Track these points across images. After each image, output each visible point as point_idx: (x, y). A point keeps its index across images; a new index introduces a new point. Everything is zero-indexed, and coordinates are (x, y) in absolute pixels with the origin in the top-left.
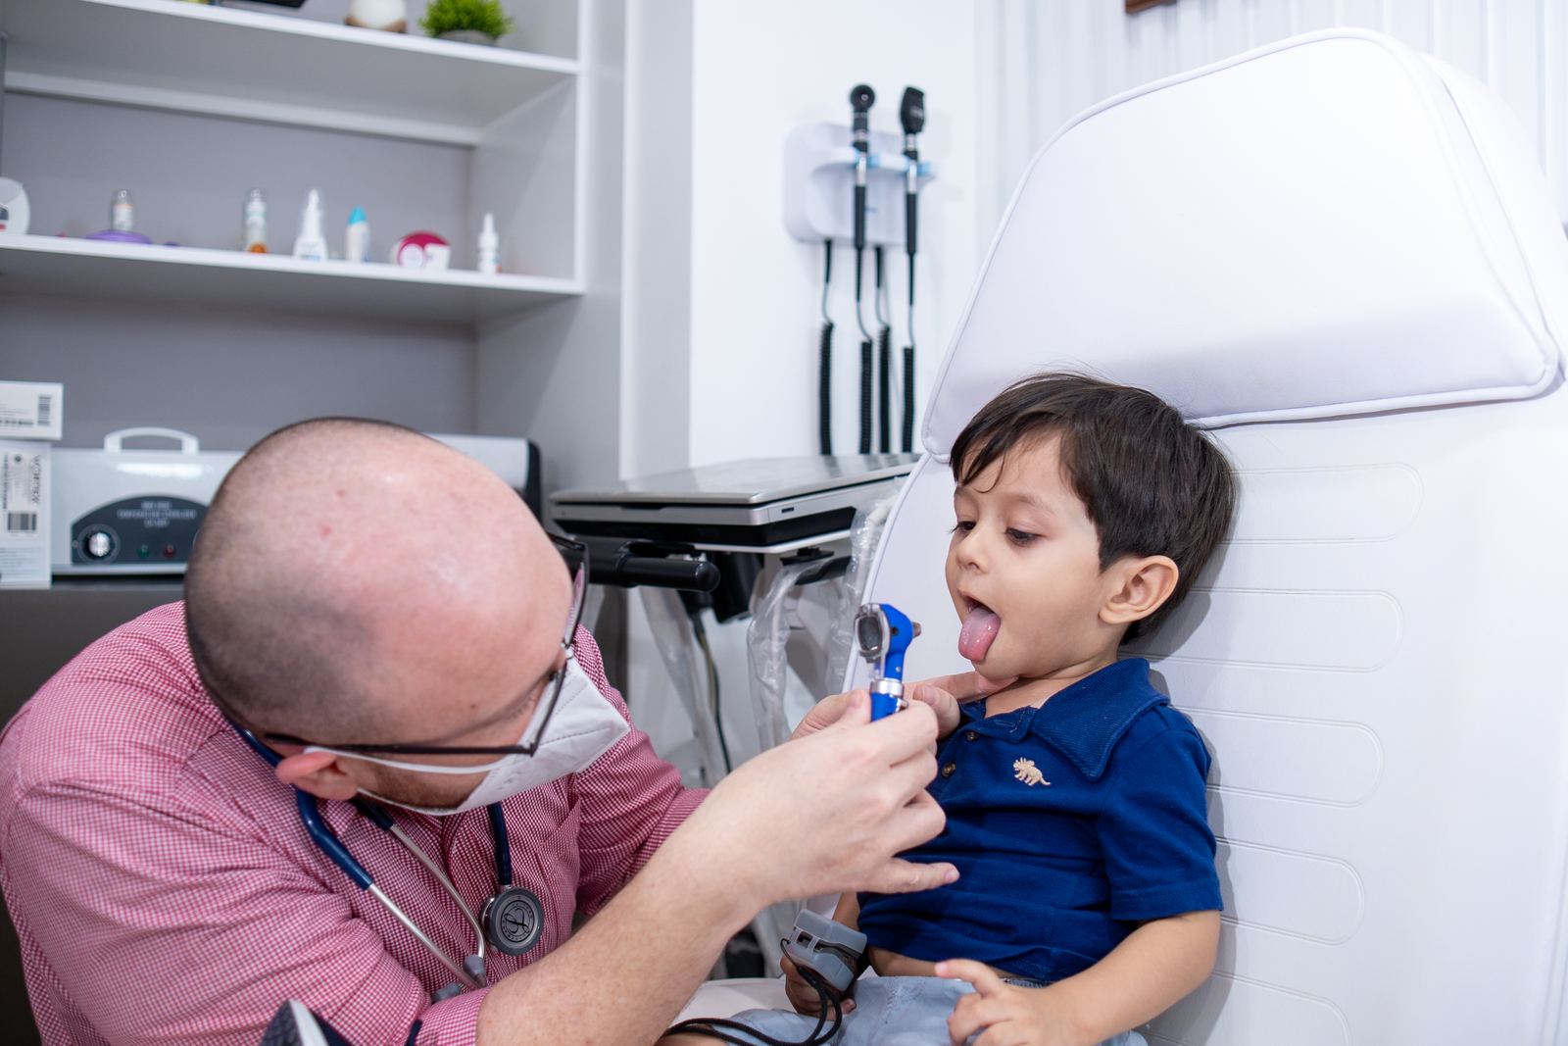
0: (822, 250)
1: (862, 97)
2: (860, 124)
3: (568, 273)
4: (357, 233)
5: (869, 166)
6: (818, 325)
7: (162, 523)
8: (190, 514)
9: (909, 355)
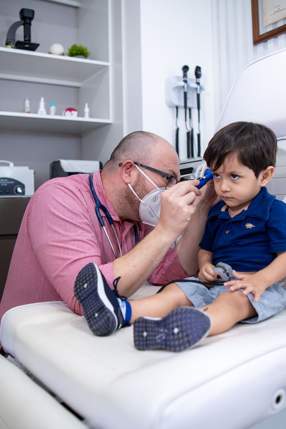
0: (175, 109)
1: (186, 69)
2: (185, 76)
3: (108, 118)
4: (53, 108)
5: (188, 87)
6: (175, 128)
7: (5, 185)
8: (12, 182)
9: (199, 136)
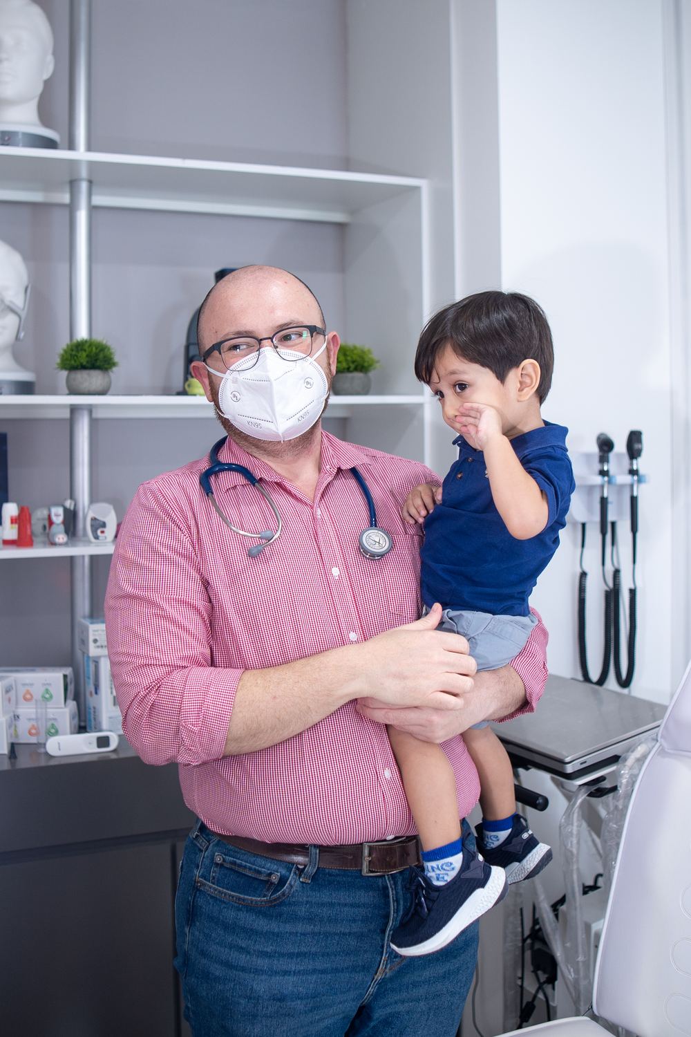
0: (580, 528)
1: (606, 446)
2: (604, 460)
5: (610, 484)
9: (633, 593)
